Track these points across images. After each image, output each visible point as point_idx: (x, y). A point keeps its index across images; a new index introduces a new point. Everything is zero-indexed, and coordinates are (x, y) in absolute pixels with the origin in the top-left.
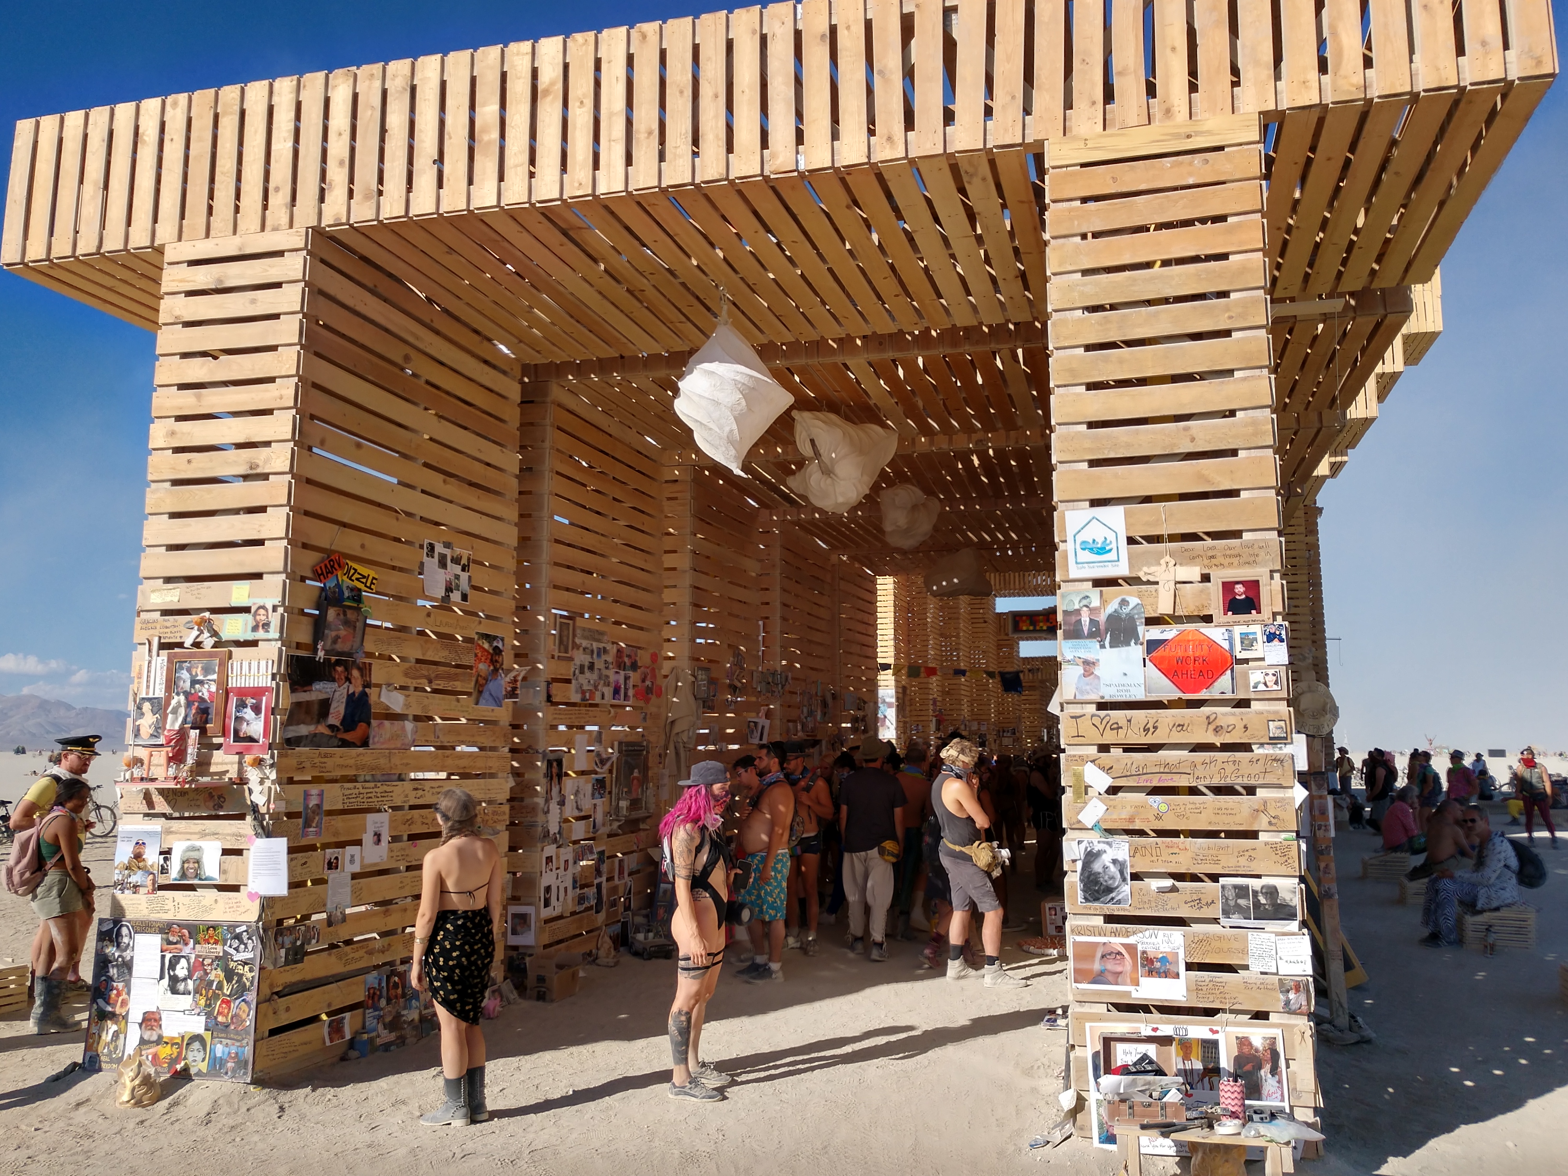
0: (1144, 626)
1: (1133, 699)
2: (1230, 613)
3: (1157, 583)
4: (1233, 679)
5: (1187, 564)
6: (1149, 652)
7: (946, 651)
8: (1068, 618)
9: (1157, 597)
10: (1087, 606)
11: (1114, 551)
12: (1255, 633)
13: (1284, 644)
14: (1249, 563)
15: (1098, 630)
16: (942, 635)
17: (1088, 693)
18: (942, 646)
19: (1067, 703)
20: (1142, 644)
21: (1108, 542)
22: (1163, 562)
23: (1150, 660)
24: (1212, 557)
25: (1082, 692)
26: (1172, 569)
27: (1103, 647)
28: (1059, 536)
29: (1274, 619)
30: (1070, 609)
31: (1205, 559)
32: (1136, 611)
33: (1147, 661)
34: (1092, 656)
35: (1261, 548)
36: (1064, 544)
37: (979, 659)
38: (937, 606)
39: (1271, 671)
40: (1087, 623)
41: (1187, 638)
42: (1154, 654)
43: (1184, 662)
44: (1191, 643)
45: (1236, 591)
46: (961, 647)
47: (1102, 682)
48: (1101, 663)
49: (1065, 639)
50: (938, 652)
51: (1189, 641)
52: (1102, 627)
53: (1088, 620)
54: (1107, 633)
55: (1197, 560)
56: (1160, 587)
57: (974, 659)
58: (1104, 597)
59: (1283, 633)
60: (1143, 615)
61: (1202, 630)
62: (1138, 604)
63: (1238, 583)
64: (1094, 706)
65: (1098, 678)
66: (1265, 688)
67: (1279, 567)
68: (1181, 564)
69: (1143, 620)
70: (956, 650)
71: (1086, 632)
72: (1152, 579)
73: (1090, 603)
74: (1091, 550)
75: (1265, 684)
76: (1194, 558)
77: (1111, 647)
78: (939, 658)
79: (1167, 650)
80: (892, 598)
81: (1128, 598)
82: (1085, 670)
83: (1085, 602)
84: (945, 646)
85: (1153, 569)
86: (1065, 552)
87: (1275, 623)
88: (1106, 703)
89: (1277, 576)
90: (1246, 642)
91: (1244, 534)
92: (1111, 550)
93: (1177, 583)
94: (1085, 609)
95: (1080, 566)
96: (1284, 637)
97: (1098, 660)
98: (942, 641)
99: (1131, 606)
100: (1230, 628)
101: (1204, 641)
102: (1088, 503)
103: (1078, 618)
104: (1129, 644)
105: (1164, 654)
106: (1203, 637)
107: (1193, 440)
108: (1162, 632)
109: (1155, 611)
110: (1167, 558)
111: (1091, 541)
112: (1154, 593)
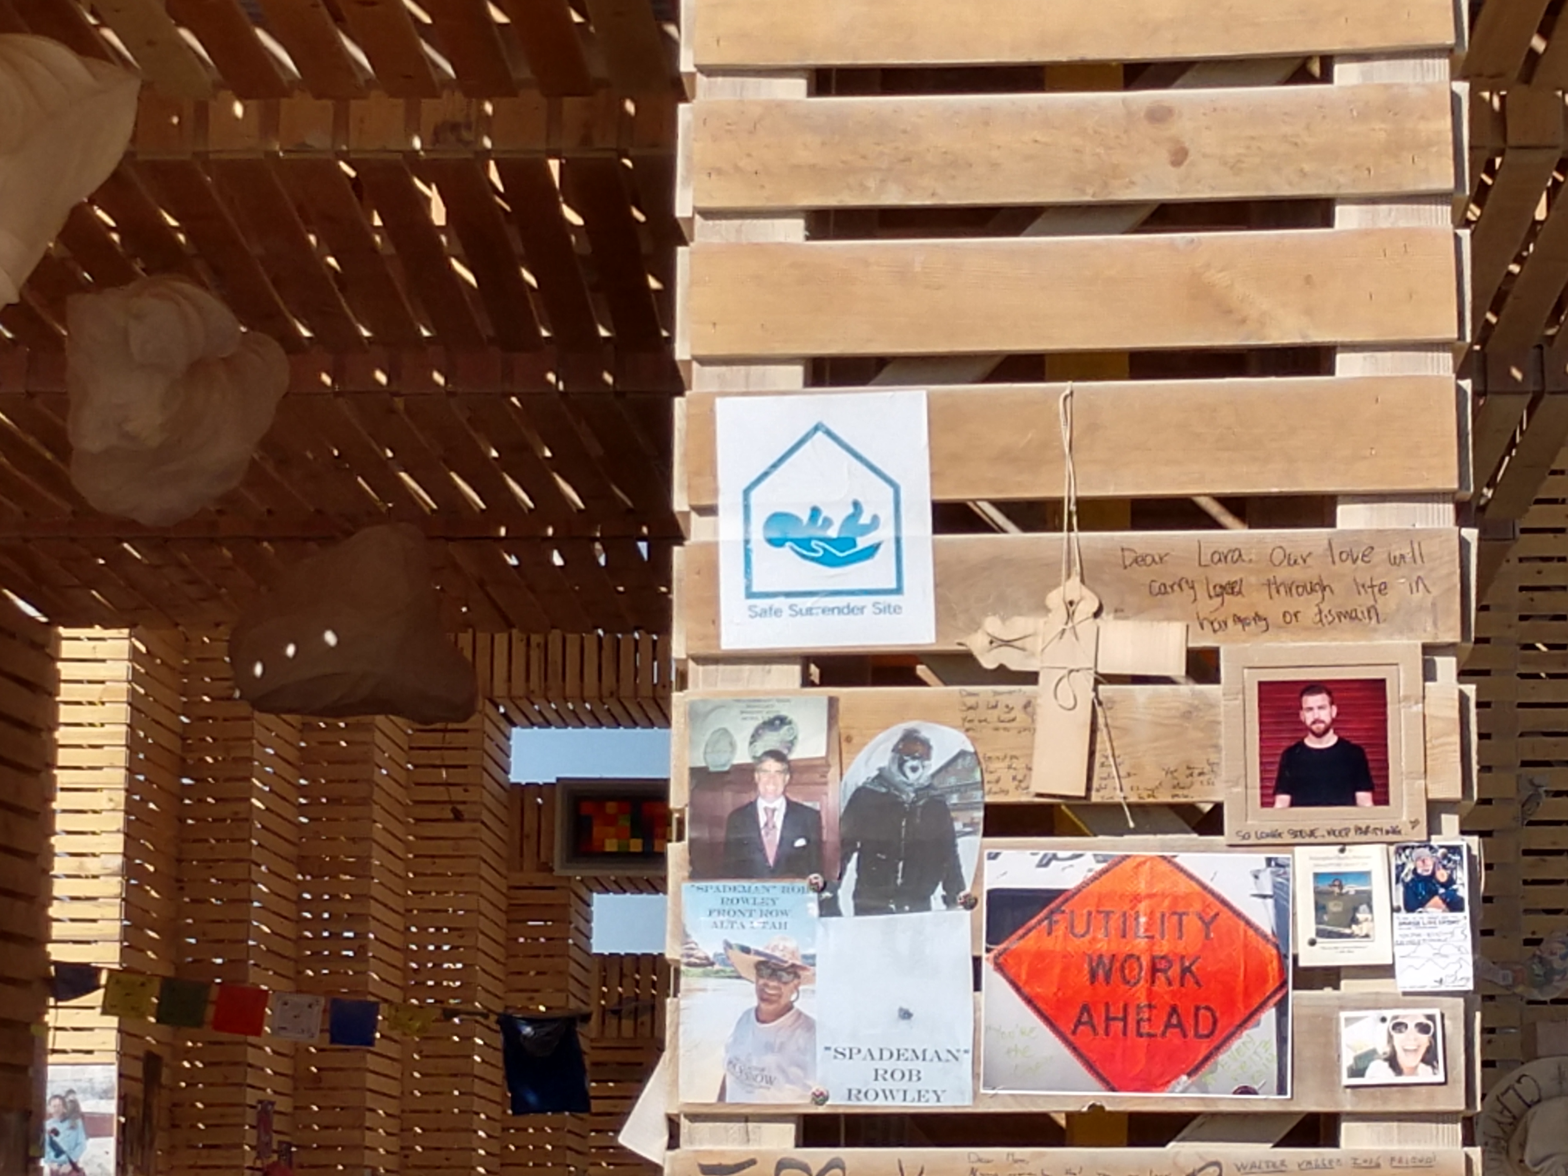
0: (978, 839)
1: (929, 1105)
2: (1283, 800)
3: (1031, 678)
4: (1282, 1040)
5: (1139, 612)
6: (995, 935)
7: (317, 922)
8: (708, 797)
9: (1030, 729)
10: (776, 755)
11: (887, 553)
12: (1364, 876)
13: (1463, 918)
14: (1352, 616)
15: (816, 844)
16: (301, 863)
17: (770, 1081)
18: (302, 904)
19: (694, 1118)
20: (970, 904)
21: (865, 519)
22: (1055, 599)
23: (999, 967)
24: (1230, 589)
25: (747, 1077)
26: (1086, 627)
27: (829, 908)
28: (689, 488)
29: (1433, 827)
30: (718, 762)
31: (1201, 593)
32: (952, 781)
33: (987, 967)
34: (791, 944)
35: (1396, 561)
36: (708, 520)
37: (439, 957)
38: (291, 754)
39: (1414, 1016)
40: (779, 820)
41: (1130, 888)
42: (1012, 943)
43: (1116, 977)
44: (1142, 907)
45: (1308, 718)
46: (376, 909)
47: (822, 1039)
48: (819, 968)
49: (695, 876)
50: (288, 929)
51: (1136, 898)
52: (830, 835)
53: (780, 805)
54: (846, 859)
55: (1175, 597)
56: (1042, 690)
57: (421, 955)
58: (843, 722)
59: (1462, 876)
60: (977, 796)
61: (1184, 859)
62: (962, 754)
63: (1313, 687)
64: (789, 1130)
65: (809, 1025)
66: (1389, 1077)
67: (1454, 636)
68: (1119, 612)
69: (980, 815)
70: (356, 919)
71: (771, 853)
72: (1016, 662)
73: (791, 745)
74: (803, 546)
75: (1393, 1061)
76: (1164, 590)
77: (860, 910)
78: (289, 949)
79: (1060, 930)
80: (123, 713)
81: (928, 731)
82: (763, 998)
83: (772, 740)
84: (315, 905)
85: (1019, 625)
86: (711, 550)
87: (1436, 840)
88: (833, 1118)
89: (1447, 666)
90: (1334, 907)
91: (1341, 510)
92: (872, 550)
93: (1103, 679)
94: (772, 765)
95: (762, 603)
96: (1463, 891)
97: (811, 959)
98: (301, 886)
99: (936, 762)
100: (1281, 855)
101: (1187, 897)
102: (798, 371)
103: (746, 799)
104: (921, 903)
105: (1049, 944)
106: (1184, 886)
107: (1179, 156)
108: (1044, 863)
109: (1021, 782)
110: (1073, 587)
111: (805, 517)
112: (1018, 713)
